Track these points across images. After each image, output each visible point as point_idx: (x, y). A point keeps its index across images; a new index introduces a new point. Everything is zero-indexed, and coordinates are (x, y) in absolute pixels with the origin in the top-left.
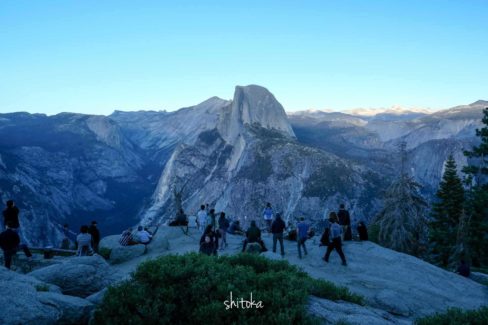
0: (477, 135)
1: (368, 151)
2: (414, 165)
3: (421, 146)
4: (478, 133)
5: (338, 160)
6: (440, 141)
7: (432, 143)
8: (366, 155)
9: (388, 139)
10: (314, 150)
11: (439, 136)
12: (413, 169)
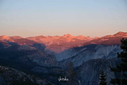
0: (118, 57)
1: (48, 68)
2: (80, 78)
3: (84, 64)
4: (119, 56)
5: (25, 76)
6: (97, 60)
7: (92, 62)
8: (46, 72)
9: (62, 59)
10: (7, 68)
11: (96, 56)
12: (79, 81)
